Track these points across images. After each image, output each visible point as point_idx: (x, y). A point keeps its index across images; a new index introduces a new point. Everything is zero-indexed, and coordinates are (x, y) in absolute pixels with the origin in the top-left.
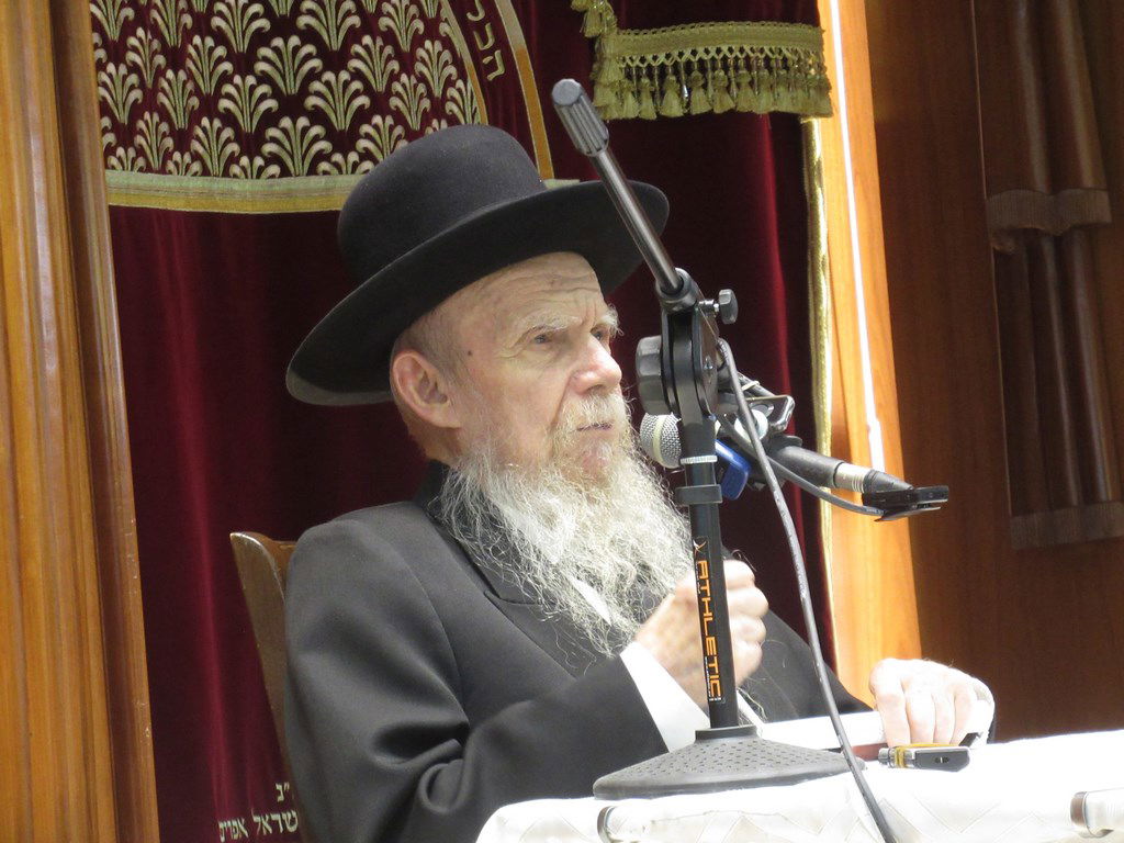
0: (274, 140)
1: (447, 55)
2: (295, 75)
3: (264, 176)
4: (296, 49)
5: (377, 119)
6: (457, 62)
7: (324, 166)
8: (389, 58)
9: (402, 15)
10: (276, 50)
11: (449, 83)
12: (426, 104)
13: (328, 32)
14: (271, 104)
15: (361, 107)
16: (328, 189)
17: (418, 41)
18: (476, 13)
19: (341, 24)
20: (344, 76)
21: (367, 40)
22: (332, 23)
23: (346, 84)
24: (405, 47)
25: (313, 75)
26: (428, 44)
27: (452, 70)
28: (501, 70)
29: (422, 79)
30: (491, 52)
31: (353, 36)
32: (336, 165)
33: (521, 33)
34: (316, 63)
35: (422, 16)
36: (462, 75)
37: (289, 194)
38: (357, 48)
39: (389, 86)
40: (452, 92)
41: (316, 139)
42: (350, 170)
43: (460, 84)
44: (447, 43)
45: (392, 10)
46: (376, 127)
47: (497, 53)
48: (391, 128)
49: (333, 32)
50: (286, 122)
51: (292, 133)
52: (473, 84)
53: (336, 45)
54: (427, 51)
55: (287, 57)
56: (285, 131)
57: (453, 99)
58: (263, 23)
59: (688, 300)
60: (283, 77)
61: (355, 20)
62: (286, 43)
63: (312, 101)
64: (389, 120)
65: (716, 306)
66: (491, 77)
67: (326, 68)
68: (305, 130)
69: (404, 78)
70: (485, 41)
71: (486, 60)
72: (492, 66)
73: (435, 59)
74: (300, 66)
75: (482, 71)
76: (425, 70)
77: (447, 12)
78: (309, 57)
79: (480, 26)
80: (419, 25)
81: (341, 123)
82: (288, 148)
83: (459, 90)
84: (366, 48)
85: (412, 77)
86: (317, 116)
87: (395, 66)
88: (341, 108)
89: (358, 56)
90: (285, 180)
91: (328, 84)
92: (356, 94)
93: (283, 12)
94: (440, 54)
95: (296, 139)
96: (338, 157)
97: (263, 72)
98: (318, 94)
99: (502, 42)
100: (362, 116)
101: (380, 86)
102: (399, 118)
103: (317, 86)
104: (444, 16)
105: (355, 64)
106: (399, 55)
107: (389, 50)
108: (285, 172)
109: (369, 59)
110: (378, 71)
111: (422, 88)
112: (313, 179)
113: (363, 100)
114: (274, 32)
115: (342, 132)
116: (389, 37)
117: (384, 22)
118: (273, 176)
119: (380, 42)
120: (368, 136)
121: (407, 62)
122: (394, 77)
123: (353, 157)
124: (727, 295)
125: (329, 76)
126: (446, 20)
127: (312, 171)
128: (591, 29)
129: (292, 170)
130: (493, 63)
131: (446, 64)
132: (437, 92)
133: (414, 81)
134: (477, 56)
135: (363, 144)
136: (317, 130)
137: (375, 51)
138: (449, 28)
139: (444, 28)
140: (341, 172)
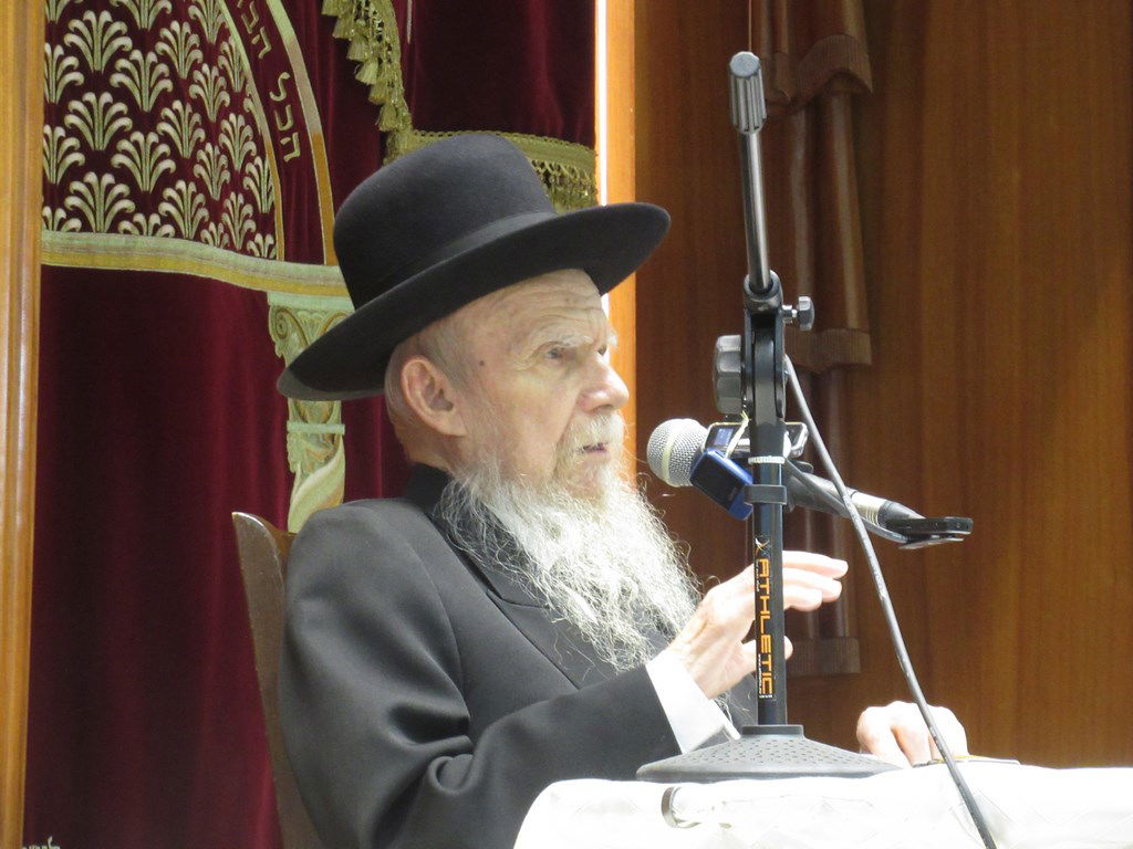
0: (78, 194)
1: (248, 131)
2: (105, 132)
3: (64, 228)
4: (107, 106)
5: (181, 185)
6: (258, 139)
7: (125, 225)
8: (197, 126)
9: (211, 85)
10: (88, 105)
11: (249, 158)
12: (226, 176)
13: (141, 93)
14: (78, 157)
15: (167, 171)
16: (129, 249)
17: (223, 113)
18: (278, 94)
19: (155, 85)
20: (153, 138)
21: (177, 105)
22: (145, 84)
23: (154, 146)
24: (212, 117)
25: (122, 134)
26: (232, 117)
27: (252, 146)
28: (297, 153)
29: (224, 150)
30: (289, 133)
31: (165, 99)
32: (138, 225)
33: (318, 118)
34: (126, 122)
35: (229, 89)
36: (261, 153)
37: (88, 250)
38: (167, 112)
39: (194, 154)
40: (250, 168)
41: (120, 197)
42: (151, 231)
43: (258, 161)
44: (250, 119)
45: (202, 79)
46: (179, 192)
47: (295, 135)
48: (194, 196)
49: (146, 93)
50: (91, 177)
51: (96, 189)
52: (270, 163)
53: (147, 106)
54: (231, 124)
55: (98, 113)
56: (89, 186)
57: (251, 175)
58: (77, 77)
59: (773, 301)
60: (92, 132)
61: (167, 84)
62: (98, 98)
63: (119, 159)
64: (192, 187)
65: (794, 312)
66: (287, 158)
67: (136, 128)
68: (109, 187)
69: (209, 147)
70: (284, 122)
71: (284, 141)
72: (290, 148)
73: (237, 132)
74: (111, 123)
75: (280, 151)
76: (228, 143)
77: (252, 88)
78: (119, 115)
79: (280, 106)
80: (226, 97)
81: (146, 184)
82: (92, 203)
83: (257, 167)
84: (176, 112)
85: (216, 148)
86: (123, 175)
87: (201, 134)
88: (147, 169)
89: (168, 120)
90: (85, 235)
91: (136, 144)
92: (163, 157)
93: (97, 68)
94: (242, 128)
95: (100, 195)
96: (139, 218)
97: (72, 125)
98: (126, 153)
99: (300, 126)
100: (167, 180)
101: (186, 153)
102: (201, 187)
103: (125, 145)
104: (248, 93)
105: (164, 127)
106: (205, 124)
107: (197, 118)
108: (86, 227)
109: (177, 123)
110: (185, 137)
111: (224, 160)
112: (113, 236)
113: (169, 164)
114: (87, 87)
115: (146, 193)
116: (198, 105)
117: (194, 90)
118: (73, 230)
119: (189, 109)
120: (171, 201)
121: (213, 132)
122: (199, 145)
123: (155, 219)
124: (805, 303)
125: (138, 136)
126: (250, 97)
127: (114, 229)
128: (387, 122)
129: (93, 226)
130: (291, 143)
131: (247, 139)
132: (237, 166)
133: (217, 152)
134: (276, 135)
135: (165, 207)
136: (121, 188)
137: (184, 117)
138: (253, 104)
139: (248, 104)
140: (141, 233)
